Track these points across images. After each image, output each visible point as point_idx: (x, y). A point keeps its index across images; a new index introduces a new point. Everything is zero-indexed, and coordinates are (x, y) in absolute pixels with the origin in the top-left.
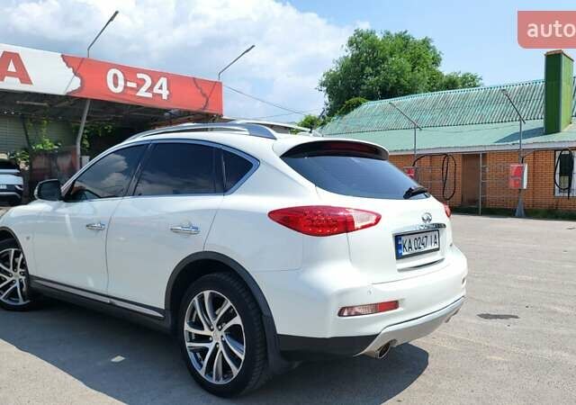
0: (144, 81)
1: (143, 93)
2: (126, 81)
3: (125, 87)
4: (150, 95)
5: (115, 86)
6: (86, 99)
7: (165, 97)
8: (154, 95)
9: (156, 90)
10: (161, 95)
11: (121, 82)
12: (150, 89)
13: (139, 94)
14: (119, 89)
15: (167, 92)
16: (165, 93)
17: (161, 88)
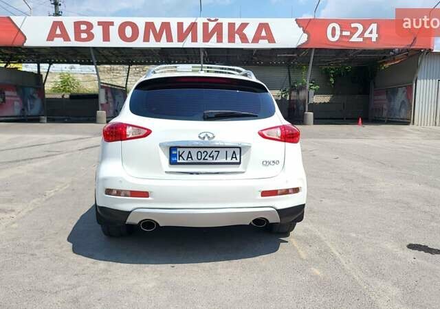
0: (356, 29)
1: (355, 39)
2: (341, 31)
3: (341, 36)
4: (361, 40)
5: (333, 36)
6: (311, 49)
7: (374, 40)
8: (365, 39)
9: (367, 35)
10: (371, 38)
11: (338, 32)
12: (362, 35)
13: (352, 40)
14: (336, 38)
15: (377, 36)
16: (374, 36)
17: (371, 32)
